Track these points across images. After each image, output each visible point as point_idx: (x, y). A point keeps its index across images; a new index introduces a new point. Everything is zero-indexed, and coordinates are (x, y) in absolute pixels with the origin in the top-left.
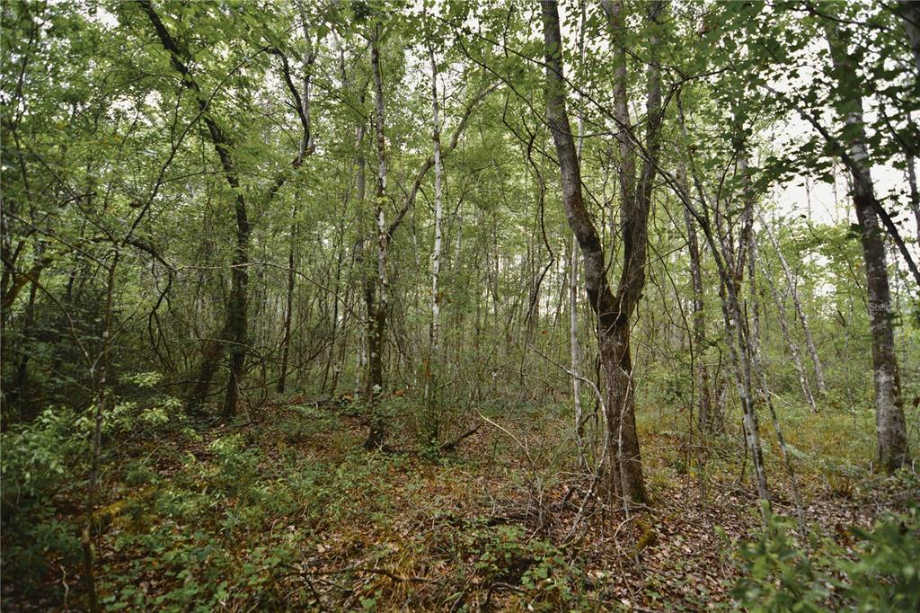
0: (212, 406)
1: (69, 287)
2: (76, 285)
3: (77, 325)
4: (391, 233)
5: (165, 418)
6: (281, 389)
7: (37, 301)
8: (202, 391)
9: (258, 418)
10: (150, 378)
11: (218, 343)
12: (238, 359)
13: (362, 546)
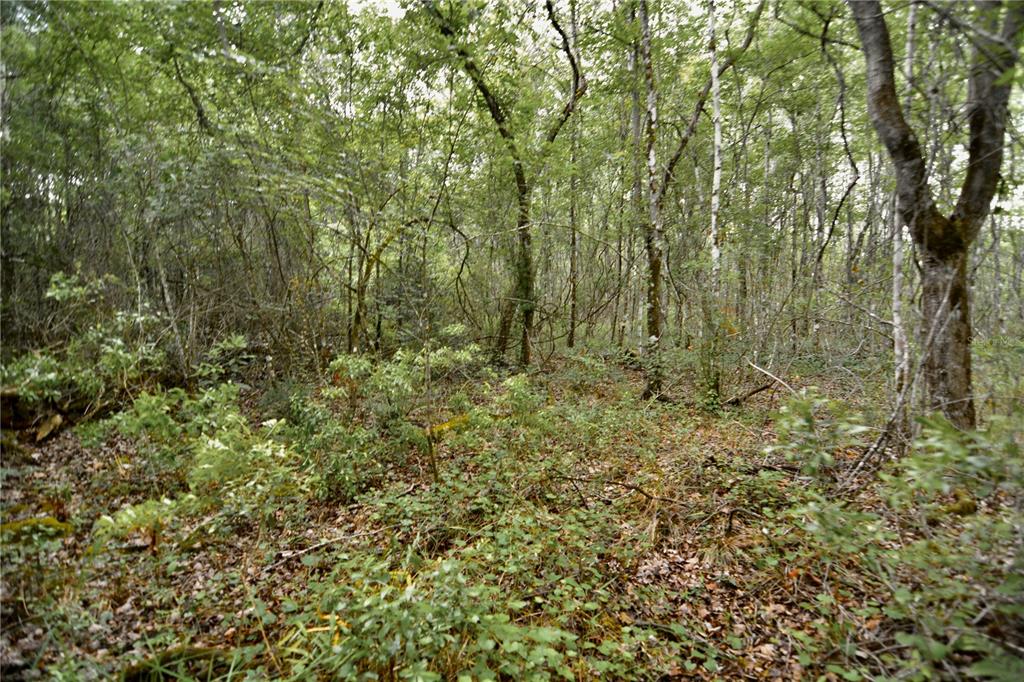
0: (511, 357)
1: (400, 261)
2: (404, 261)
3: (409, 292)
4: (670, 169)
5: (469, 358)
6: (571, 344)
7: (381, 275)
8: (502, 344)
9: (548, 368)
10: (457, 329)
11: (510, 301)
12: (528, 314)
13: (626, 473)
